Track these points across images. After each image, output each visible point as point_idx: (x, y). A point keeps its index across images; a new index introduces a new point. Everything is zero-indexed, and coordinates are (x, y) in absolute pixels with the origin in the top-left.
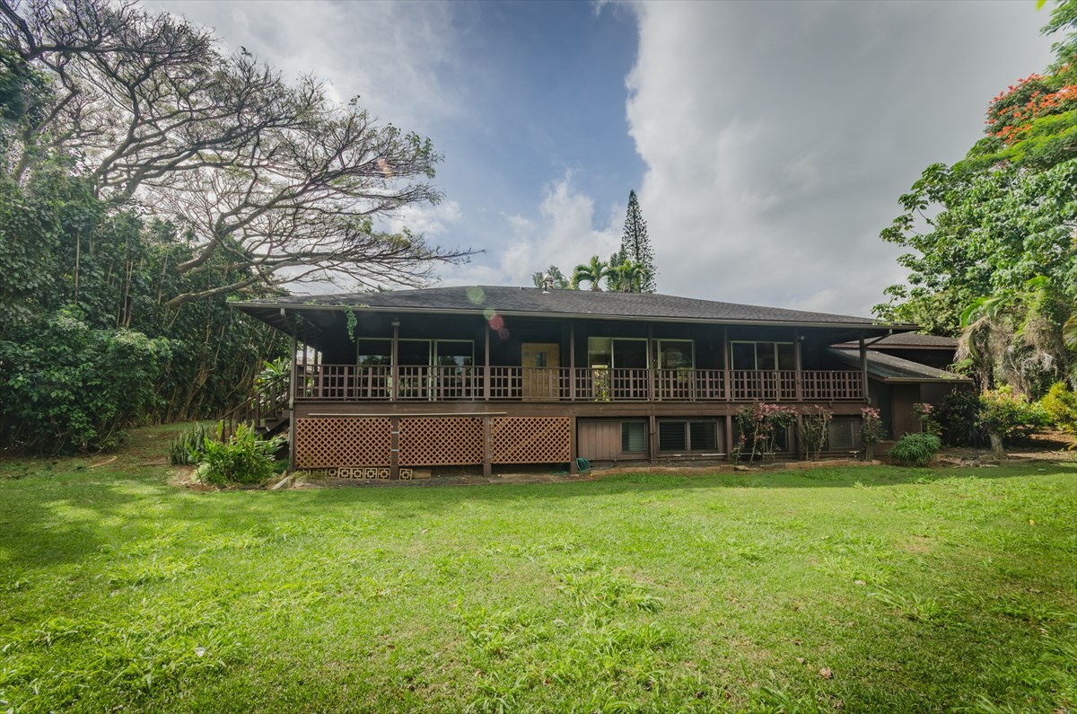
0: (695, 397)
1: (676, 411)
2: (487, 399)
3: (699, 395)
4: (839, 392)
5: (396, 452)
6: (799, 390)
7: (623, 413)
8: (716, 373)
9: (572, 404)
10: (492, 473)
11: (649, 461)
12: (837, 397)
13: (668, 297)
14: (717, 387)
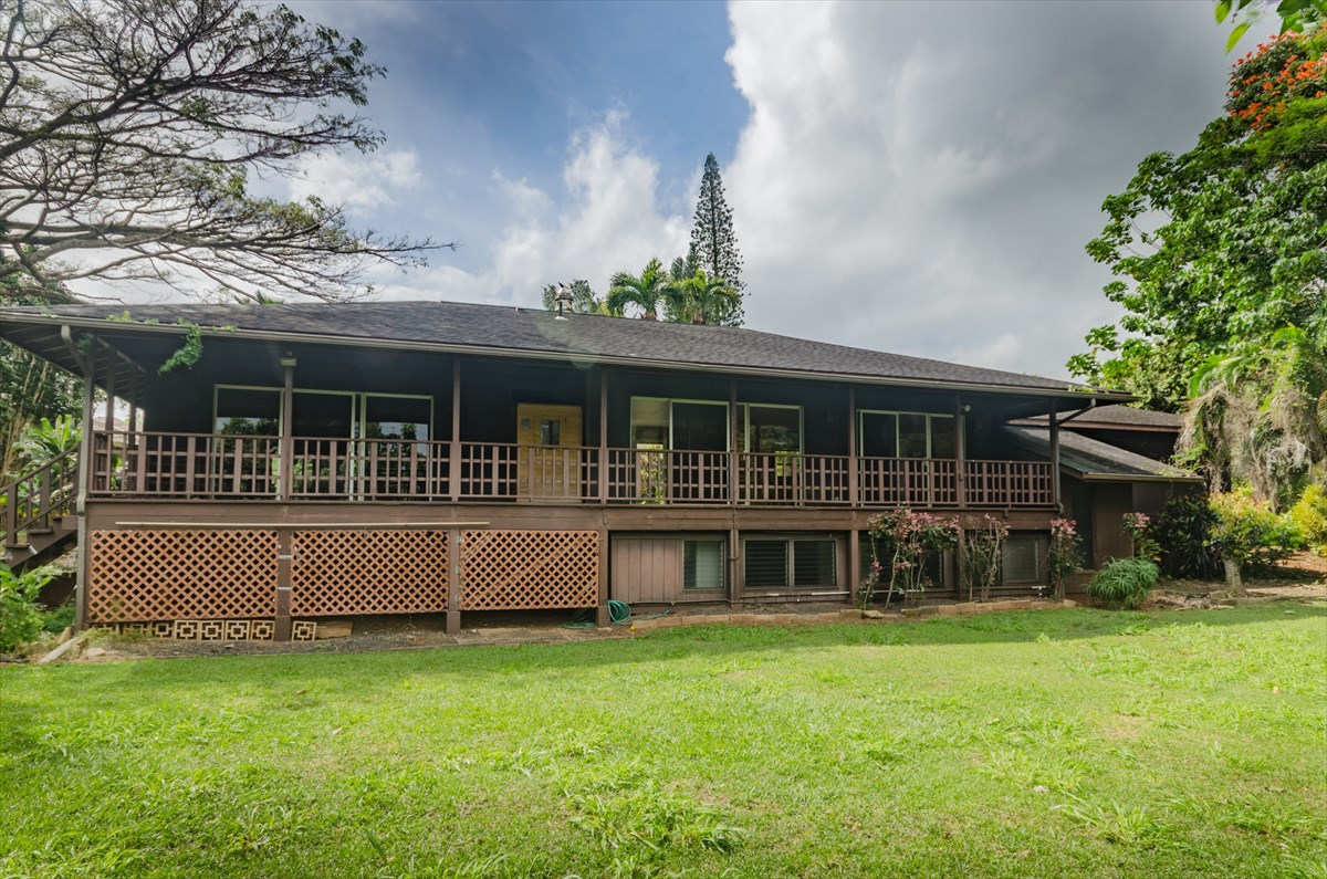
0: (803, 500)
1: (773, 523)
2: (455, 499)
3: (809, 497)
4: (1020, 495)
5: (287, 592)
6: (961, 490)
7: (686, 525)
8: (837, 461)
9: (602, 508)
10: (462, 628)
11: (728, 604)
12: (1016, 503)
13: (762, 334)
14: (837, 484)
